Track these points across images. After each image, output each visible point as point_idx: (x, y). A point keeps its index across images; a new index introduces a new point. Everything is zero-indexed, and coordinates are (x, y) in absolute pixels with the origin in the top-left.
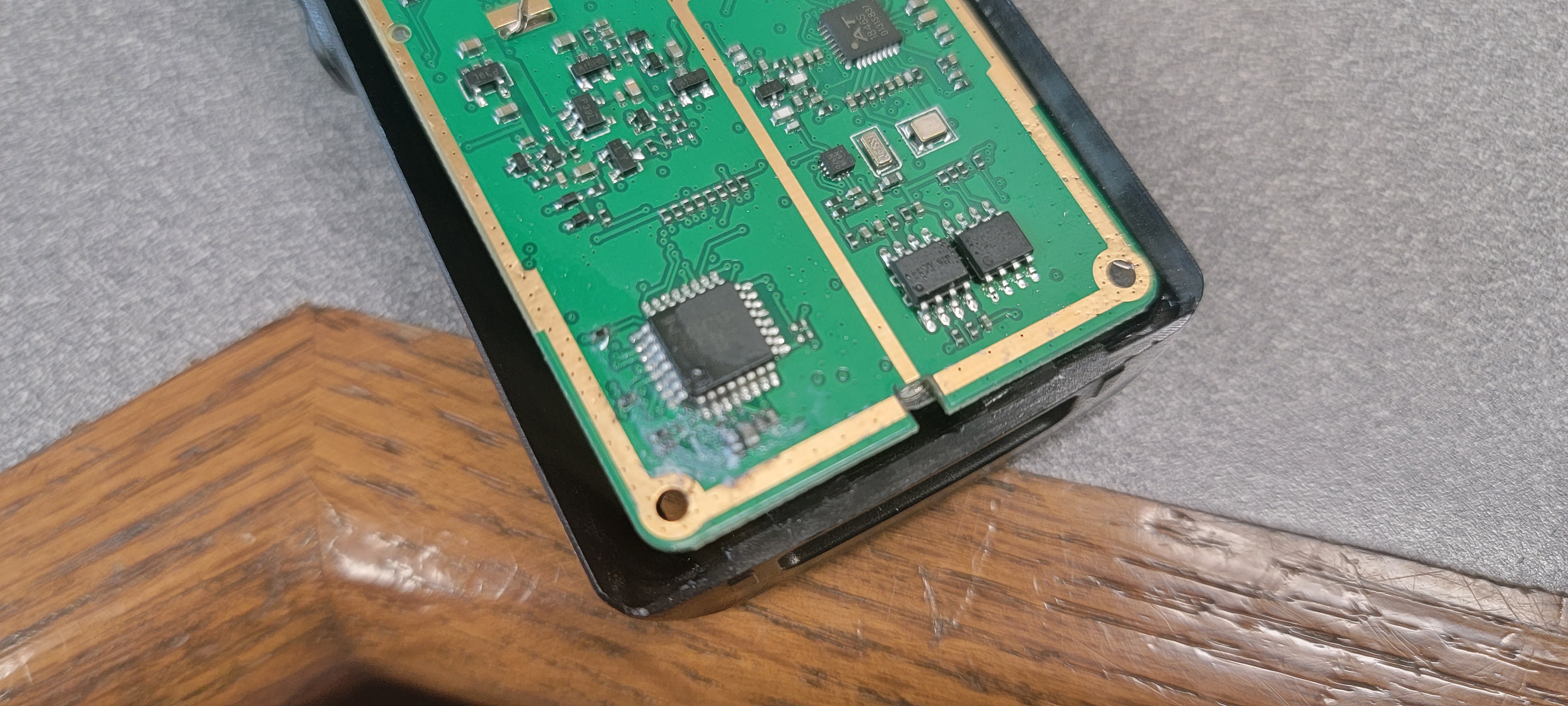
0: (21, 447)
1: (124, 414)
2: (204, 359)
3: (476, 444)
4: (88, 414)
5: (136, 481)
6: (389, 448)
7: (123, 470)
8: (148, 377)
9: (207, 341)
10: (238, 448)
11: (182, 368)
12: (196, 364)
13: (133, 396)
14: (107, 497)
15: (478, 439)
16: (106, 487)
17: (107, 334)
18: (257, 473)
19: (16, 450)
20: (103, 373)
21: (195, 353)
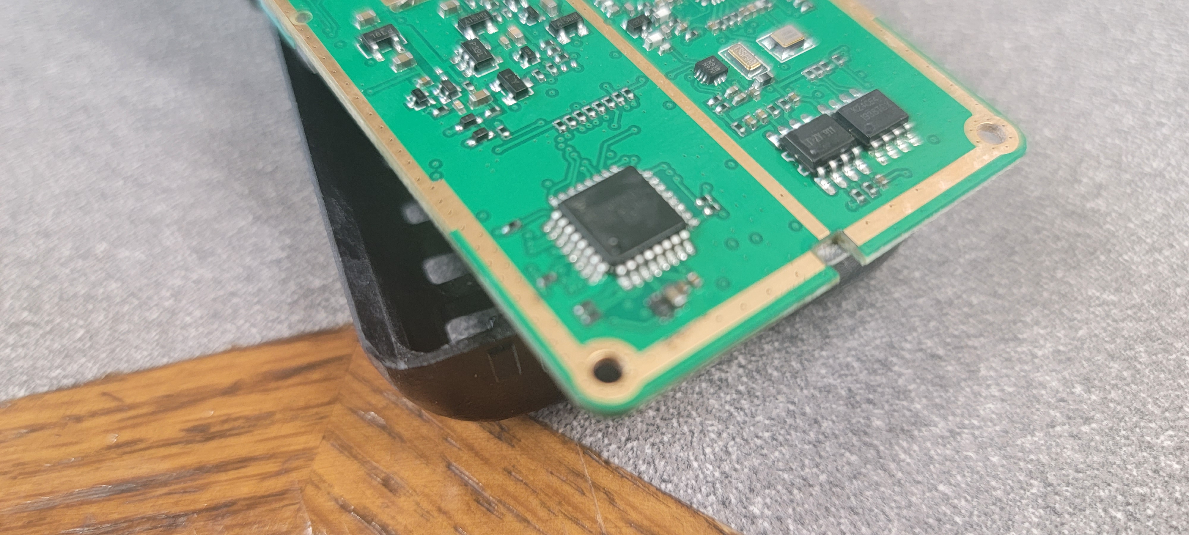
0: (56, 378)
1: (156, 374)
2: (245, 345)
3: (474, 505)
4: (126, 365)
5: (140, 440)
6: (386, 483)
7: (134, 426)
8: (191, 347)
9: (254, 330)
10: (244, 439)
11: (222, 348)
12: (235, 349)
13: (171, 361)
14: (110, 448)
15: (478, 502)
16: (112, 439)
17: (173, 299)
18: (252, 470)
19: (52, 379)
20: (154, 334)
21: (239, 338)
